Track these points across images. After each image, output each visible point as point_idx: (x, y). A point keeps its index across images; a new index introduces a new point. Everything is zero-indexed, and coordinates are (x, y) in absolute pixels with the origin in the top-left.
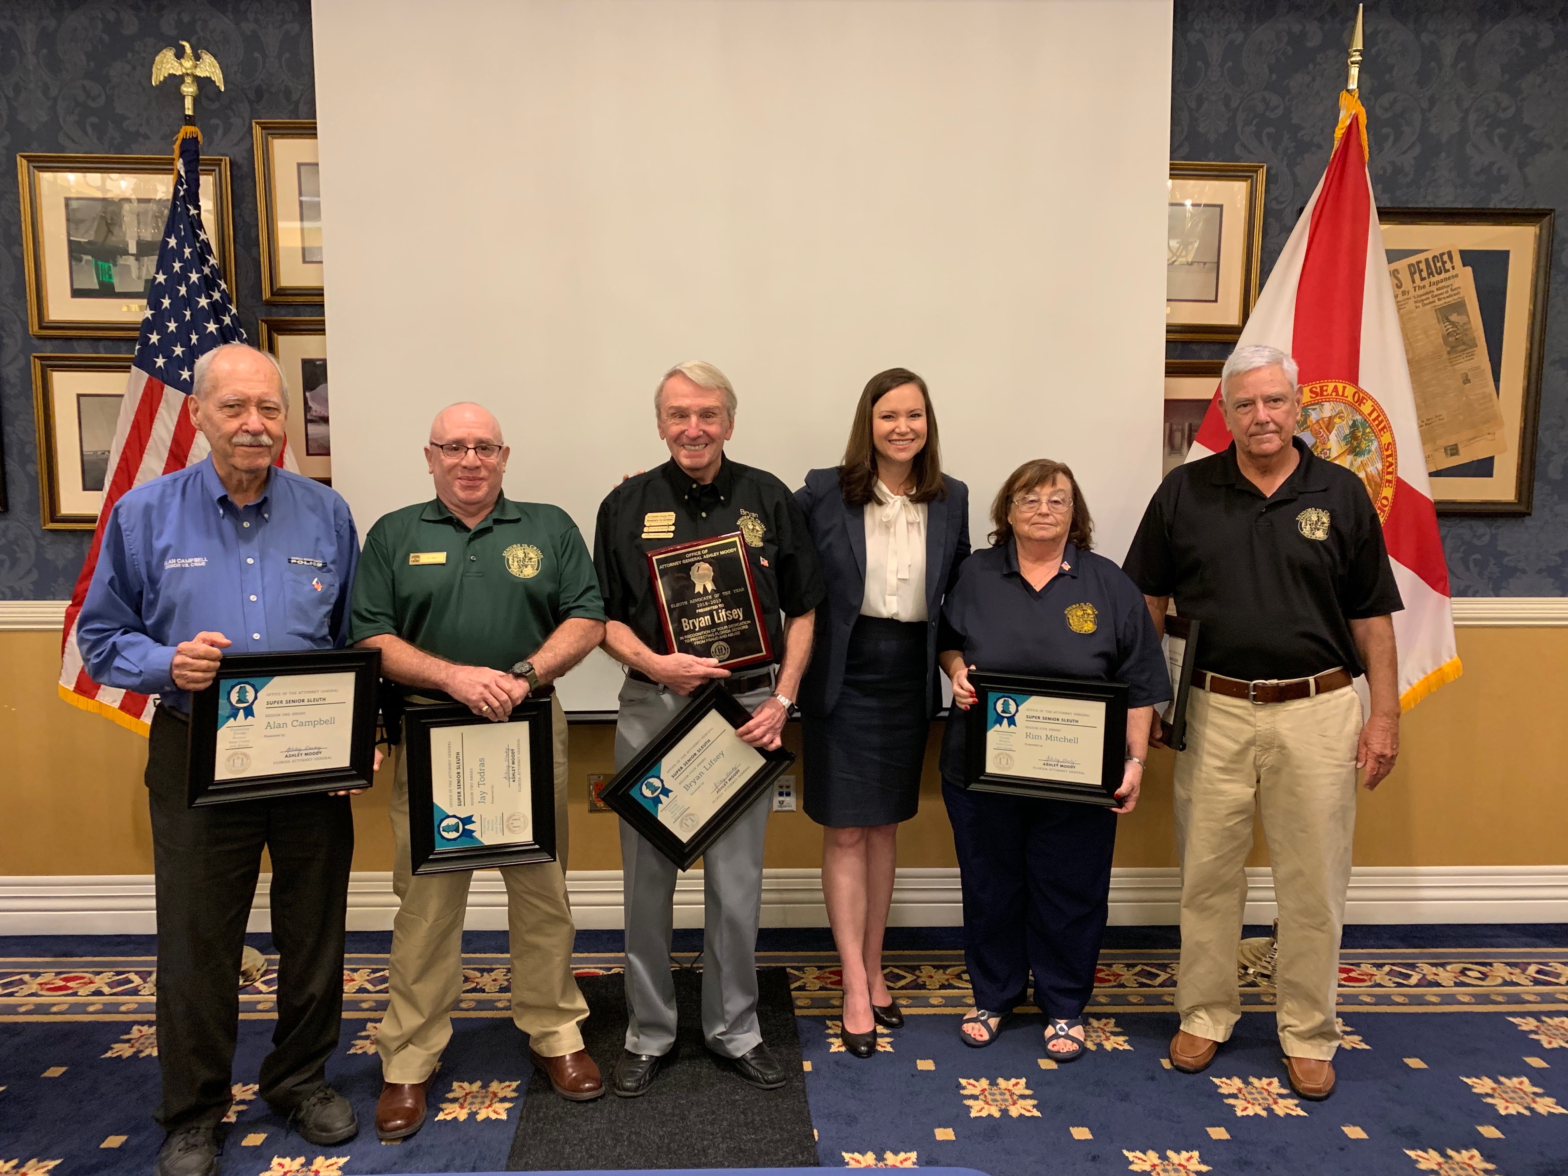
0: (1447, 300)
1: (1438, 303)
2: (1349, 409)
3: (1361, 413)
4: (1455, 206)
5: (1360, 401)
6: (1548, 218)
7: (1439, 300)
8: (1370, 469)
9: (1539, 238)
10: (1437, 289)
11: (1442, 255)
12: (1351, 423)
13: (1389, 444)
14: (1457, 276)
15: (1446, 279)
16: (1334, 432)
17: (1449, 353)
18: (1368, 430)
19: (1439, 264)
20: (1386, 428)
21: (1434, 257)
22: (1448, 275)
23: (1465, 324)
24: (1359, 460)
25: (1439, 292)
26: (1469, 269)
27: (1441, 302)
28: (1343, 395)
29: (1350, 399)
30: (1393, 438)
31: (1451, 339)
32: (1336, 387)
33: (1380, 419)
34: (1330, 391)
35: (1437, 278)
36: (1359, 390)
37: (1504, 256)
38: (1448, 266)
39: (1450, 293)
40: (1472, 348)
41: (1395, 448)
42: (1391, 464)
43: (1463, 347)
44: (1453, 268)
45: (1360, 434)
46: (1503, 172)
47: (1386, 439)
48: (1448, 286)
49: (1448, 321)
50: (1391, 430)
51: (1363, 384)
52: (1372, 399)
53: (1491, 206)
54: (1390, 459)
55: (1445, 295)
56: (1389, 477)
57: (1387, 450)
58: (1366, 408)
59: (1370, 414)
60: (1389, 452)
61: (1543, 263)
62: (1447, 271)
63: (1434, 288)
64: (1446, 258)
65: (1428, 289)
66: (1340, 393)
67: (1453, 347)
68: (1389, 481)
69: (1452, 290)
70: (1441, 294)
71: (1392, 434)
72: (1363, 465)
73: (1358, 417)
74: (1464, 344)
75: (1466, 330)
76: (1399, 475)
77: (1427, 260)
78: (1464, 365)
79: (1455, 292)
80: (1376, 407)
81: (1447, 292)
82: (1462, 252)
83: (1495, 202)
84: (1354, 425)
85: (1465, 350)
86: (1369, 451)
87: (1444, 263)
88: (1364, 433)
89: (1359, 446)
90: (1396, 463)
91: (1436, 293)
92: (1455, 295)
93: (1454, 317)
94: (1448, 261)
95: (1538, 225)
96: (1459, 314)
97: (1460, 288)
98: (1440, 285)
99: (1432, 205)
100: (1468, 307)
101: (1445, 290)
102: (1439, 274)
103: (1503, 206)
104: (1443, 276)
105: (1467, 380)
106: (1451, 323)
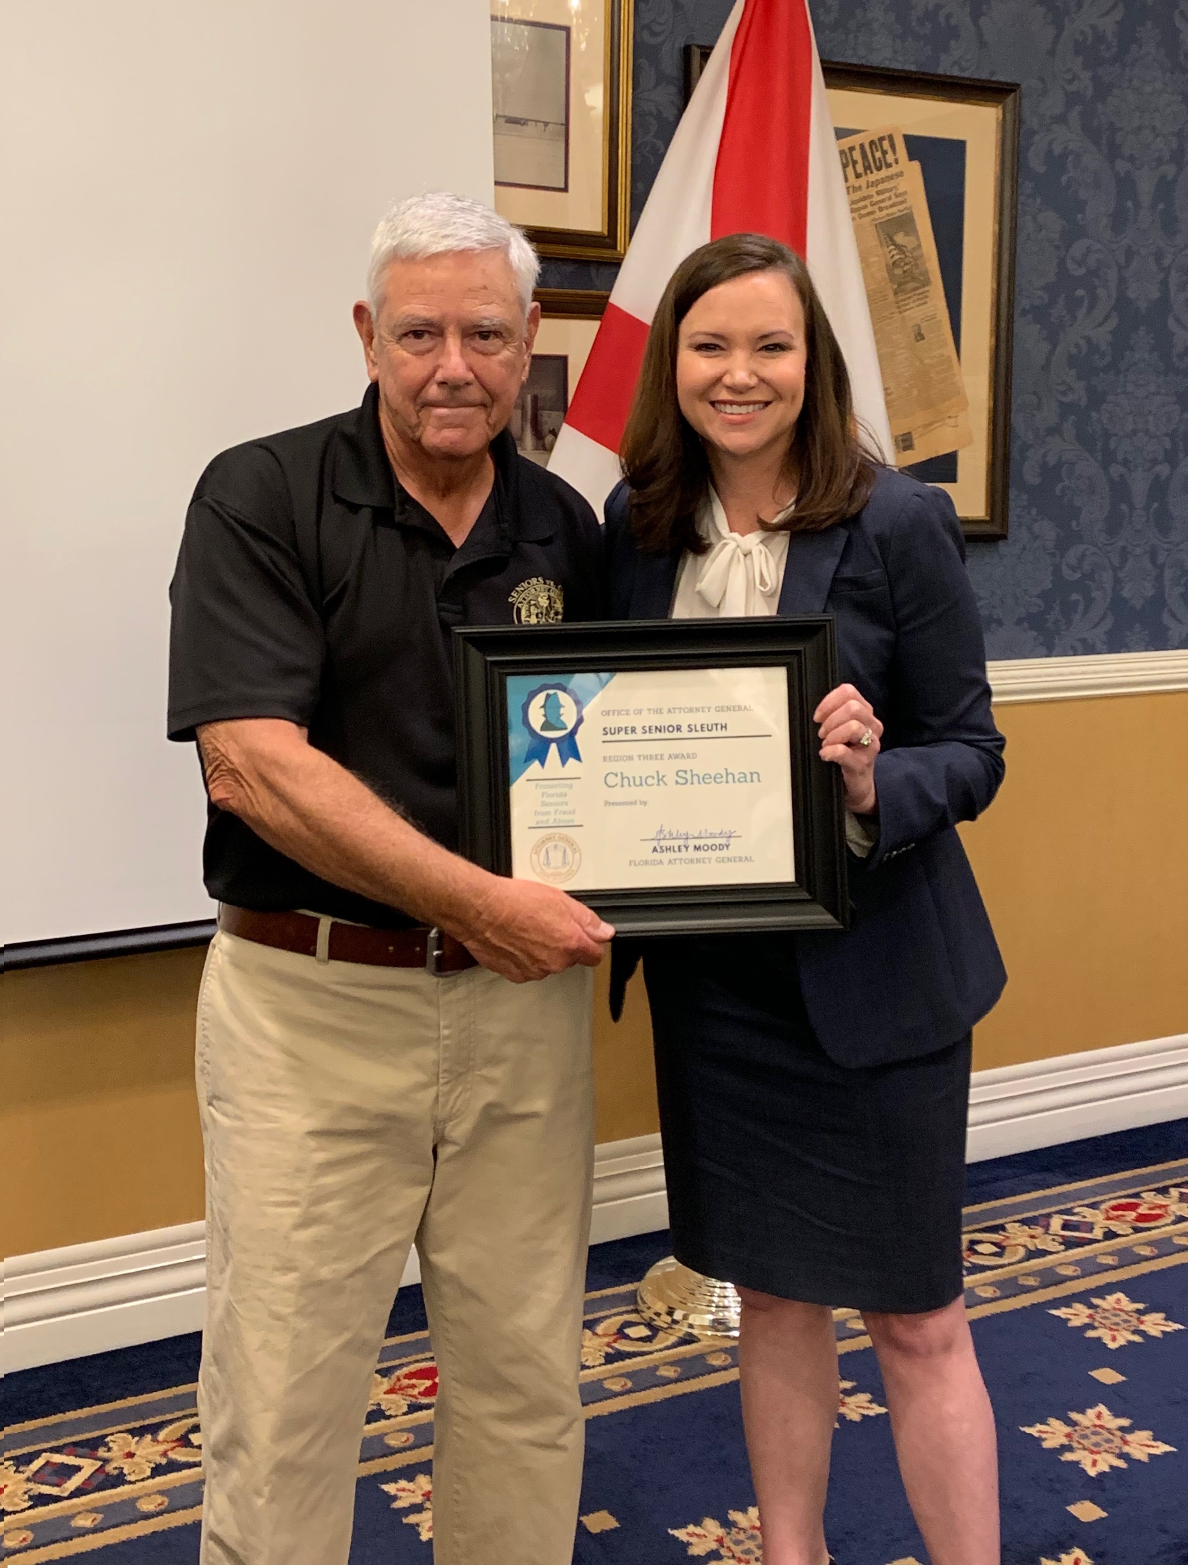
0: (891, 211)
1: (879, 214)
4: (894, 66)
6: (1012, 95)
7: (881, 209)
9: (1003, 125)
10: (878, 193)
11: (881, 139)
14: (901, 174)
15: (891, 178)
17: (896, 294)
19: (878, 155)
21: (872, 143)
22: (891, 171)
23: (914, 249)
25: (881, 198)
26: (916, 165)
27: (885, 212)
31: (898, 272)
35: (875, 176)
37: (957, 148)
38: (890, 158)
39: (894, 200)
40: (924, 286)
43: (914, 285)
44: (897, 162)
46: (953, 22)
48: (891, 190)
49: (894, 244)
53: (940, 71)
55: (888, 203)
61: (1008, 165)
62: (889, 166)
63: (873, 191)
64: (886, 144)
65: (865, 192)
67: (900, 284)
69: (897, 196)
70: (883, 201)
74: (914, 279)
75: (915, 259)
77: (862, 146)
78: (915, 313)
79: (899, 199)
81: (890, 198)
82: (908, 139)
83: (946, 67)
85: (917, 288)
87: (884, 153)
91: (876, 198)
92: (901, 203)
93: (900, 238)
94: (890, 150)
95: (1000, 107)
96: (907, 234)
97: (905, 193)
98: (881, 187)
100: (919, 224)
101: (887, 195)
102: (879, 169)
103: (956, 72)
104: (884, 173)
105: (920, 336)
106: (898, 247)
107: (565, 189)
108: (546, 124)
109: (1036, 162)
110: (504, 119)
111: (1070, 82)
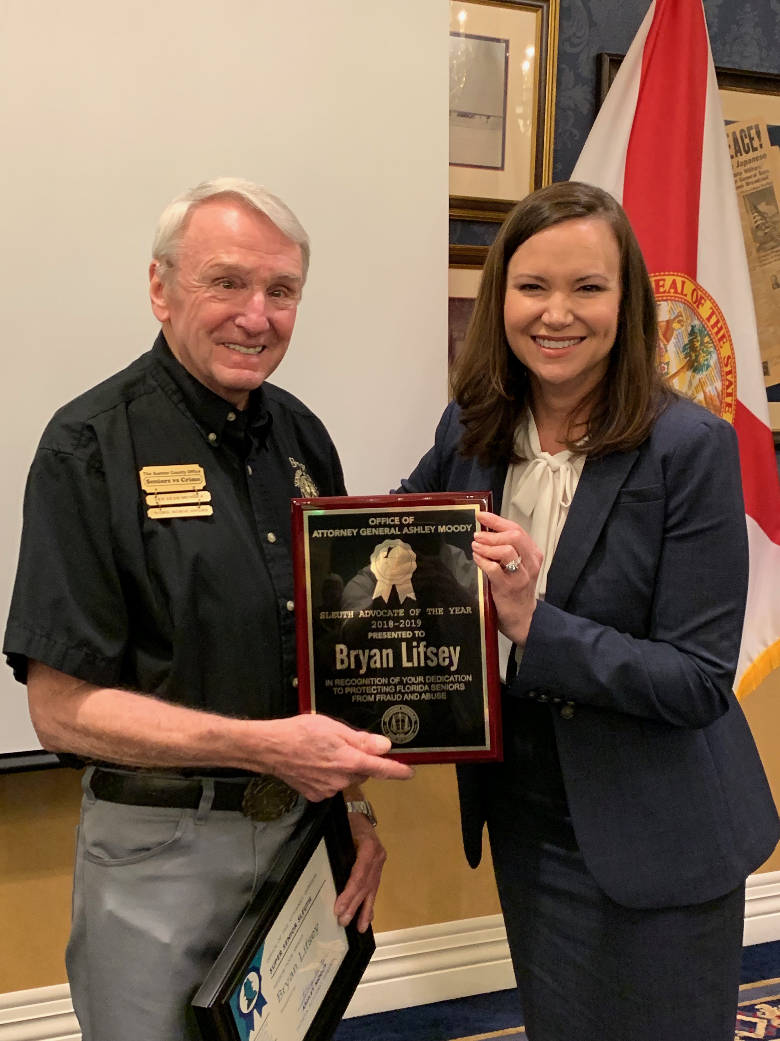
0: (756, 185)
1: (746, 188)
2: (689, 312)
3: (699, 317)
5: (699, 302)
7: (748, 184)
8: (709, 389)
10: (746, 171)
11: (750, 128)
12: (690, 329)
13: (729, 357)
14: (765, 156)
15: (756, 159)
16: (673, 340)
17: (758, 250)
18: (707, 339)
19: (747, 141)
20: (725, 337)
21: (742, 131)
22: (757, 154)
23: (774, 216)
24: (698, 377)
25: (748, 174)
27: (751, 186)
28: (682, 293)
29: (689, 298)
30: (732, 349)
31: (760, 233)
32: (674, 282)
33: (719, 325)
34: (668, 287)
35: (745, 157)
36: (697, 288)
38: (756, 143)
39: (758, 176)
41: (734, 363)
42: (731, 384)
43: (772, 244)
44: (761, 146)
45: (698, 344)
47: (725, 351)
48: (756, 169)
49: (758, 212)
50: (730, 341)
51: (701, 279)
52: (711, 300)
54: (729, 377)
55: (753, 179)
56: (729, 400)
57: (726, 365)
58: (705, 310)
59: (709, 319)
60: (729, 369)
62: (755, 149)
63: (742, 169)
64: (753, 132)
65: (735, 170)
66: (679, 290)
67: (762, 244)
68: (729, 405)
69: (761, 174)
70: (750, 177)
71: (731, 345)
72: (701, 384)
73: (696, 322)
74: (773, 239)
75: (774, 223)
76: (740, 397)
77: (734, 133)
78: (773, 267)
79: (763, 176)
80: (716, 310)
81: (755, 175)
82: (770, 129)
84: (692, 333)
85: (774, 247)
86: (708, 366)
87: (752, 139)
88: (702, 344)
89: (696, 360)
90: (735, 382)
91: (744, 175)
92: (764, 179)
93: (762, 207)
94: (756, 138)
96: (767, 204)
97: (768, 171)
98: (748, 166)
99: (737, 67)
100: (776, 195)
101: (753, 173)
102: (747, 152)
104: (751, 155)
107: (502, 168)
108: (488, 117)
110: (456, 114)
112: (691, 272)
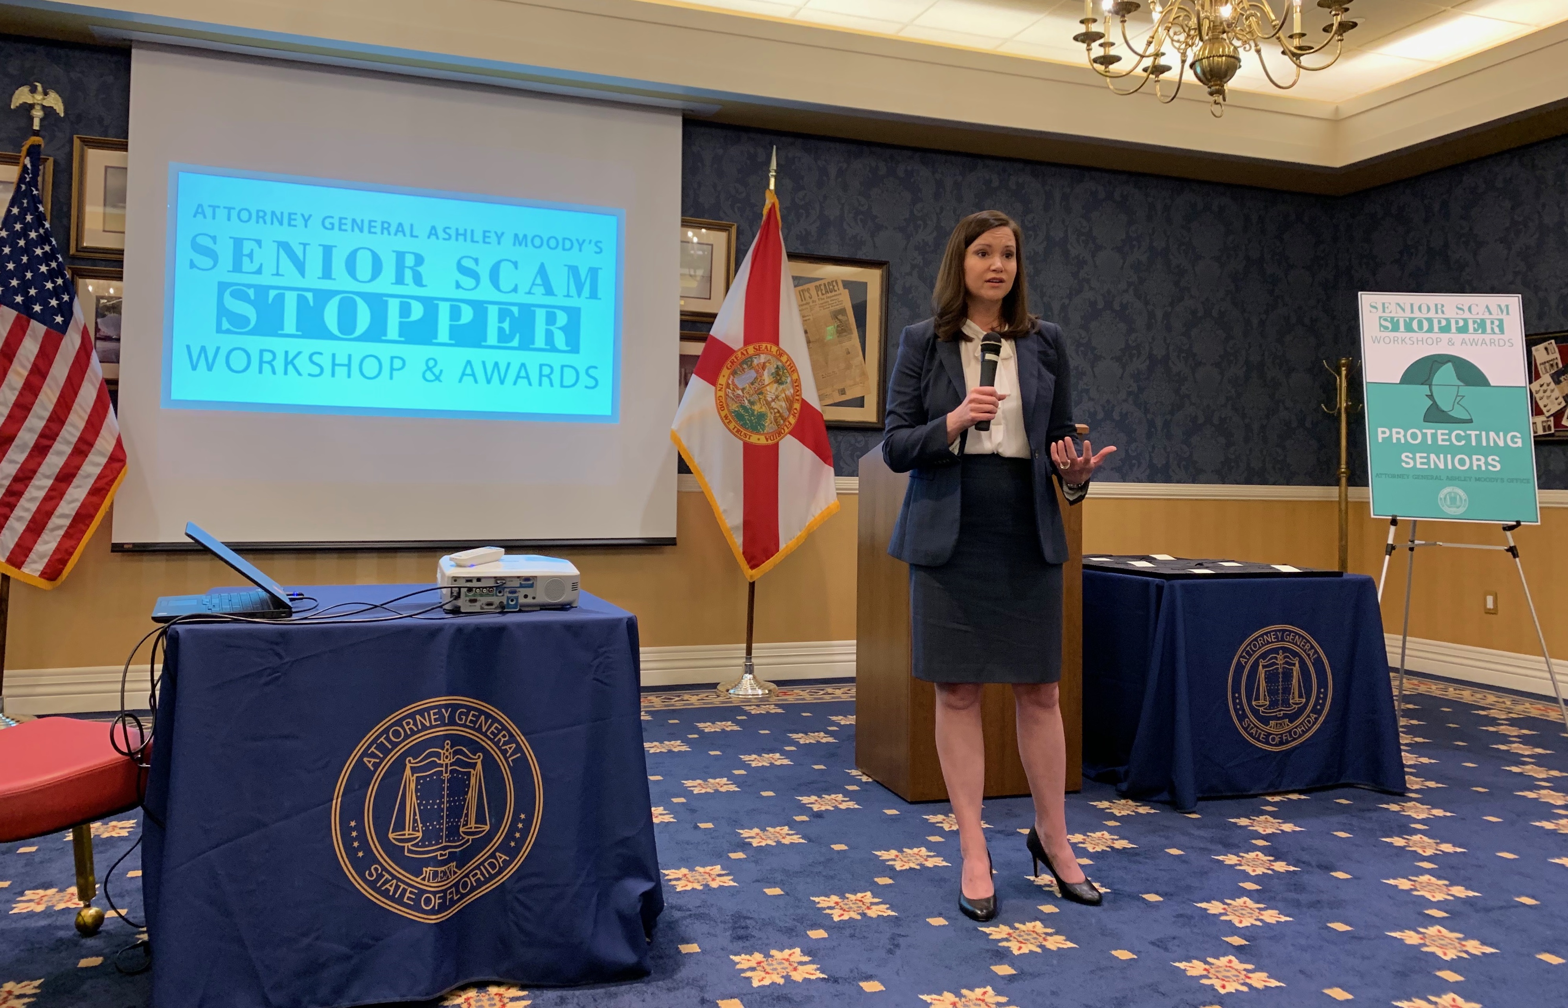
0: (836, 307)
1: (831, 308)
2: (774, 359)
3: (781, 361)
4: (840, 255)
5: (781, 355)
6: (885, 266)
8: (787, 392)
9: (882, 276)
10: (831, 301)
11: (832, 282)
12: (775, 366)
13: (797, 379)
14: (840, 294)
15: (835, 295)
16: (766, 371)
17: (838, 337)
18: (785, 371)
19: (831, 287)
20: (795, 370)
21: (828, 283)
22: (836, 293)
23: (846, 321)
24: (781, 387)
26: (847, 291)
27: (833, 308)
28: (771, 351)
29: (775, 353)
30: (799, 376)
31: (839, 329)
32: (766, 346)
33: (791, 365)
34: (764, 348)
35: (830, 294)
36: (779, 349)
37: (864, 285)
38: (836, 288)
40: (850, 334)
41: (800, 382)
42: (798, 391)
43: (845, 334)
44: (839, 289)
45: (781, 373)
46: (863, 239)
47: (795, 376)
48: (836, 300)
49: (837, 319)
50: (798, 372)
51: (781, 345)
52: (787, 355)
53: (858, 257)
54: (798, 387)
57: (796, 382)
58: (784, 359)
59: (786, 362)
60: (796, 384)
61: (885, 290)
62: (835, 291)
63: (829, 300)
64: (834, 283)
65: (826, 300)
66: (769, 350)
67: (840, 334)
68: (798, 400)
69: (838, 302)
70: (833, 303)
71: (798, 374)
72: (783, 390)
74: (846, 332)
75: (847, 325)
76: (803, 397)
77: (825, 285)
78: (847, 344)
80: (789, 359)
81: (835, 303)
82: (843, 281)
83: (860, 255)
84: (777, 367)
85: (847, 335)
86: (787, 383)
87: (834, 286)
88: (783, 372)
89: (780, 379)
90: (801, 390)
91: (830, 303)
92: (840, 304)
93: (840, 317)
94: (836, 286)
95: (881, 269)
96: (843, 315)
97: (842, 301)
98: (832, 298)
99: (827, 254)
100: (847, 312)
101: (834, 301)
102: (831, 292)
103: (864, 257)
104: (834, 293)
105: (848, 353)
106: (839, 320)
107: (710, 299)
109: (898, 289)
111: (913, 260)
112: (776, 342)
